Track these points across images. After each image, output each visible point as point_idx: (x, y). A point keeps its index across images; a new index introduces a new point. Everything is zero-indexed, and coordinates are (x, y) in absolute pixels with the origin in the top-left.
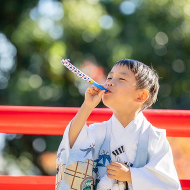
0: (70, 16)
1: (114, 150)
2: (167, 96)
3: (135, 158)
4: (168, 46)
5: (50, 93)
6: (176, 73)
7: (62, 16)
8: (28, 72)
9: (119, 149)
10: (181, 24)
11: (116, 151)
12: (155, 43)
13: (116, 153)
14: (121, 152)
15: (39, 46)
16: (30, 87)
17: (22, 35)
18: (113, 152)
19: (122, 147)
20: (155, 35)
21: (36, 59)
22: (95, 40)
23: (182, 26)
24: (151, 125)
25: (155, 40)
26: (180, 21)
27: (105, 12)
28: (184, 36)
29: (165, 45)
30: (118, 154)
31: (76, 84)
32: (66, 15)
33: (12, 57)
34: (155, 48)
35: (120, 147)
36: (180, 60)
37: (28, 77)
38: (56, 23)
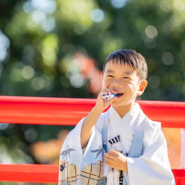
0: (62, 9)
1: (110, 139)
2: (156, 87)
3: (131, 148)
4: (157, 39)
5: (42, 83)
6: (165, 65)
7: (54, 9)
8: (21, 64)
9: (116, 138)
10: (170, 18)
11: (113, 140)
12: (145, 36)
13: (112, 142)
14: (117, 141)
15: (32, 38)
16: (22, 77)
17: (15, 27)
18: (110, 141)
19: (119, 136)
20: (145, 29)
21: (29, 51)
22: (86, 33)
23: (171, 20)
24: (147, 117)
25: (145, 33)
26: (170, 15)
27: (97, 6)
28: (173, 29)
29: (155, 38)
30: (114, 142)
31: (67, 76)
32: (59, 8)
33: (6, 49)
34: (145, 41)
35: (116, 136)
36: (169, 53)
37: (21, 68)
38: (48, 16)
